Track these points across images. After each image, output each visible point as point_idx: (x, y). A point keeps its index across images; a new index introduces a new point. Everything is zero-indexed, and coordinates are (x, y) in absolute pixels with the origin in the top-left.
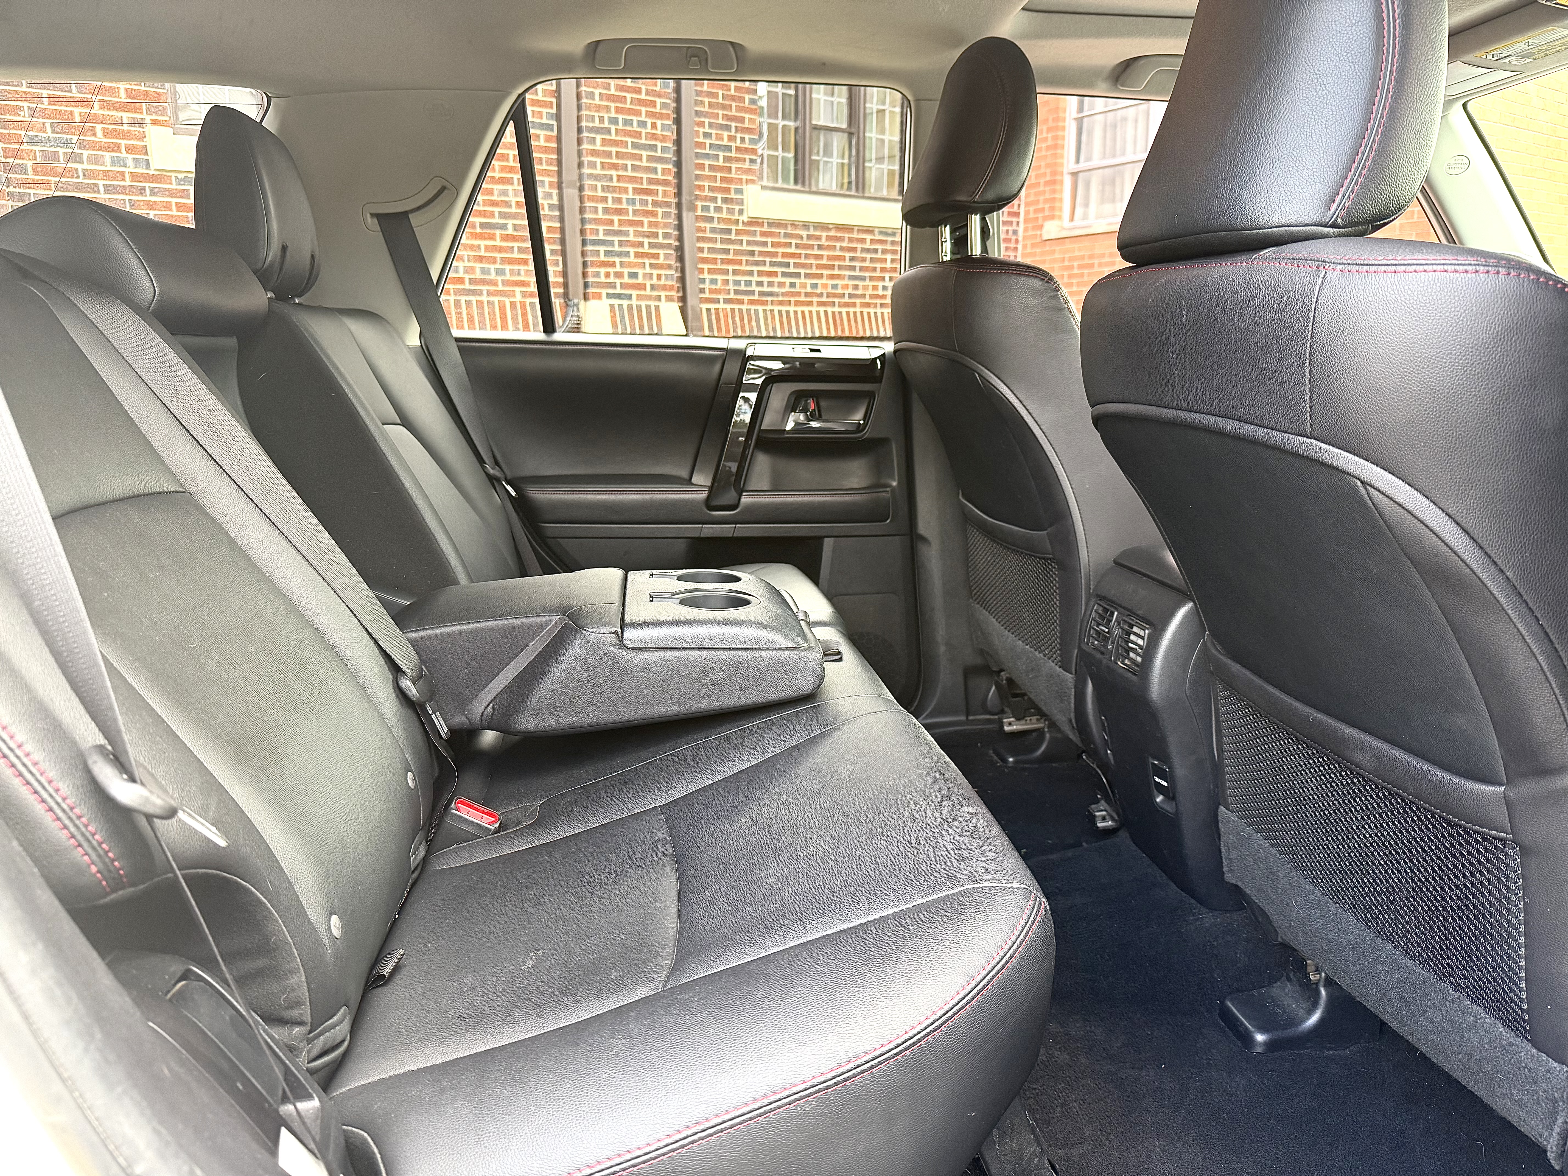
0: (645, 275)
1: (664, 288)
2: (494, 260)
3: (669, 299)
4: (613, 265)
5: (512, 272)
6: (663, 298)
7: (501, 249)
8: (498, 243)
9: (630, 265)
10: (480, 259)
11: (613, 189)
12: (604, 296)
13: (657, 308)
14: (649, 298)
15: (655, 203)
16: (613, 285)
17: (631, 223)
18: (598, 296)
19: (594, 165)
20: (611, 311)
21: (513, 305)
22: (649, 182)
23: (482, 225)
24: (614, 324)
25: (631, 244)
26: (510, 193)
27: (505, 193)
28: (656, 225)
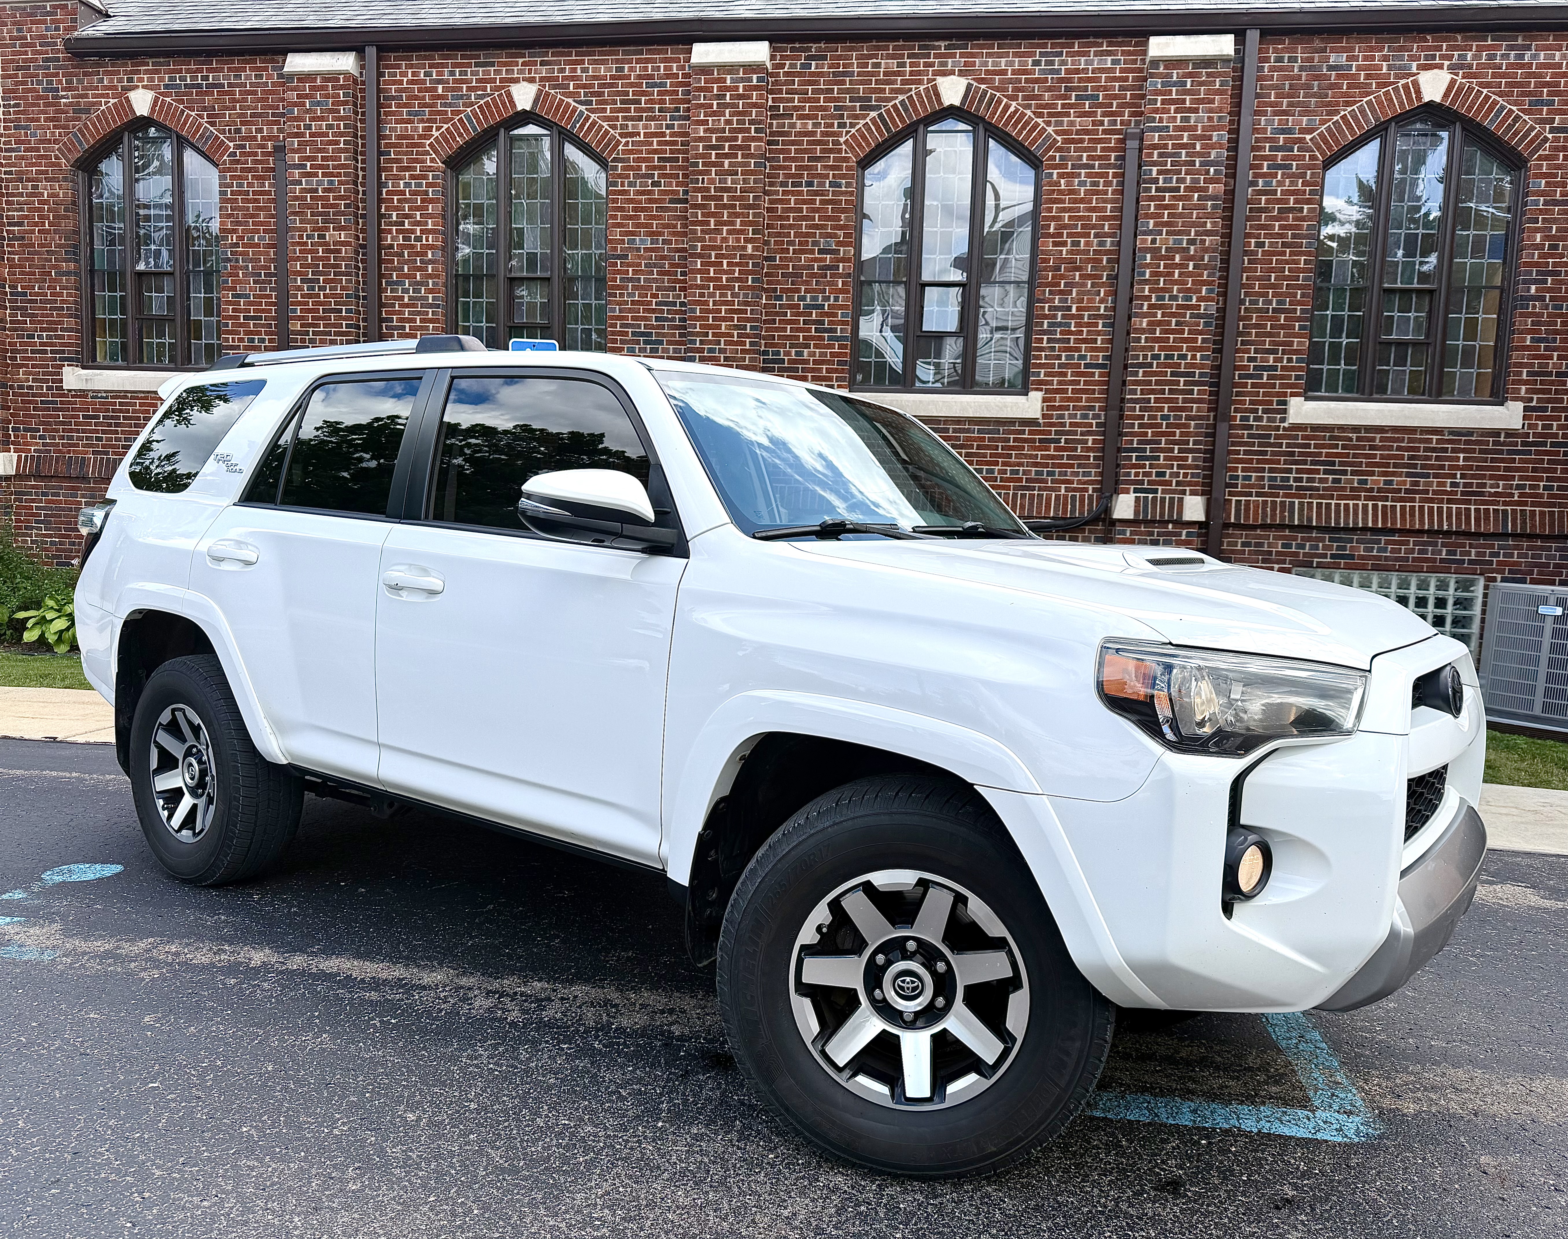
0: (1171, 475)
1: (1189, 484)
2: (1047, 465)
3: (1193, 493)
4: (1144, 466)
5: (1060, 474)
6: (1188, 493)
7: (1053, 457)
8: (1052, 452)
9: (1158, 466)
12: (1132, 490)
13: (1181, 500)
14: (1174, 492)
17: (1163, 434)
18: (1127, 492)
19: (1134, 392)
20: (1135, 502)
21: (1058, 497)
22: (1185, 401)
23: (1040, 440)
24: (1137, 512)
25: (1162, 450)
26: (1066, 417)
27: (1062, 417)
28: (1188, 434)
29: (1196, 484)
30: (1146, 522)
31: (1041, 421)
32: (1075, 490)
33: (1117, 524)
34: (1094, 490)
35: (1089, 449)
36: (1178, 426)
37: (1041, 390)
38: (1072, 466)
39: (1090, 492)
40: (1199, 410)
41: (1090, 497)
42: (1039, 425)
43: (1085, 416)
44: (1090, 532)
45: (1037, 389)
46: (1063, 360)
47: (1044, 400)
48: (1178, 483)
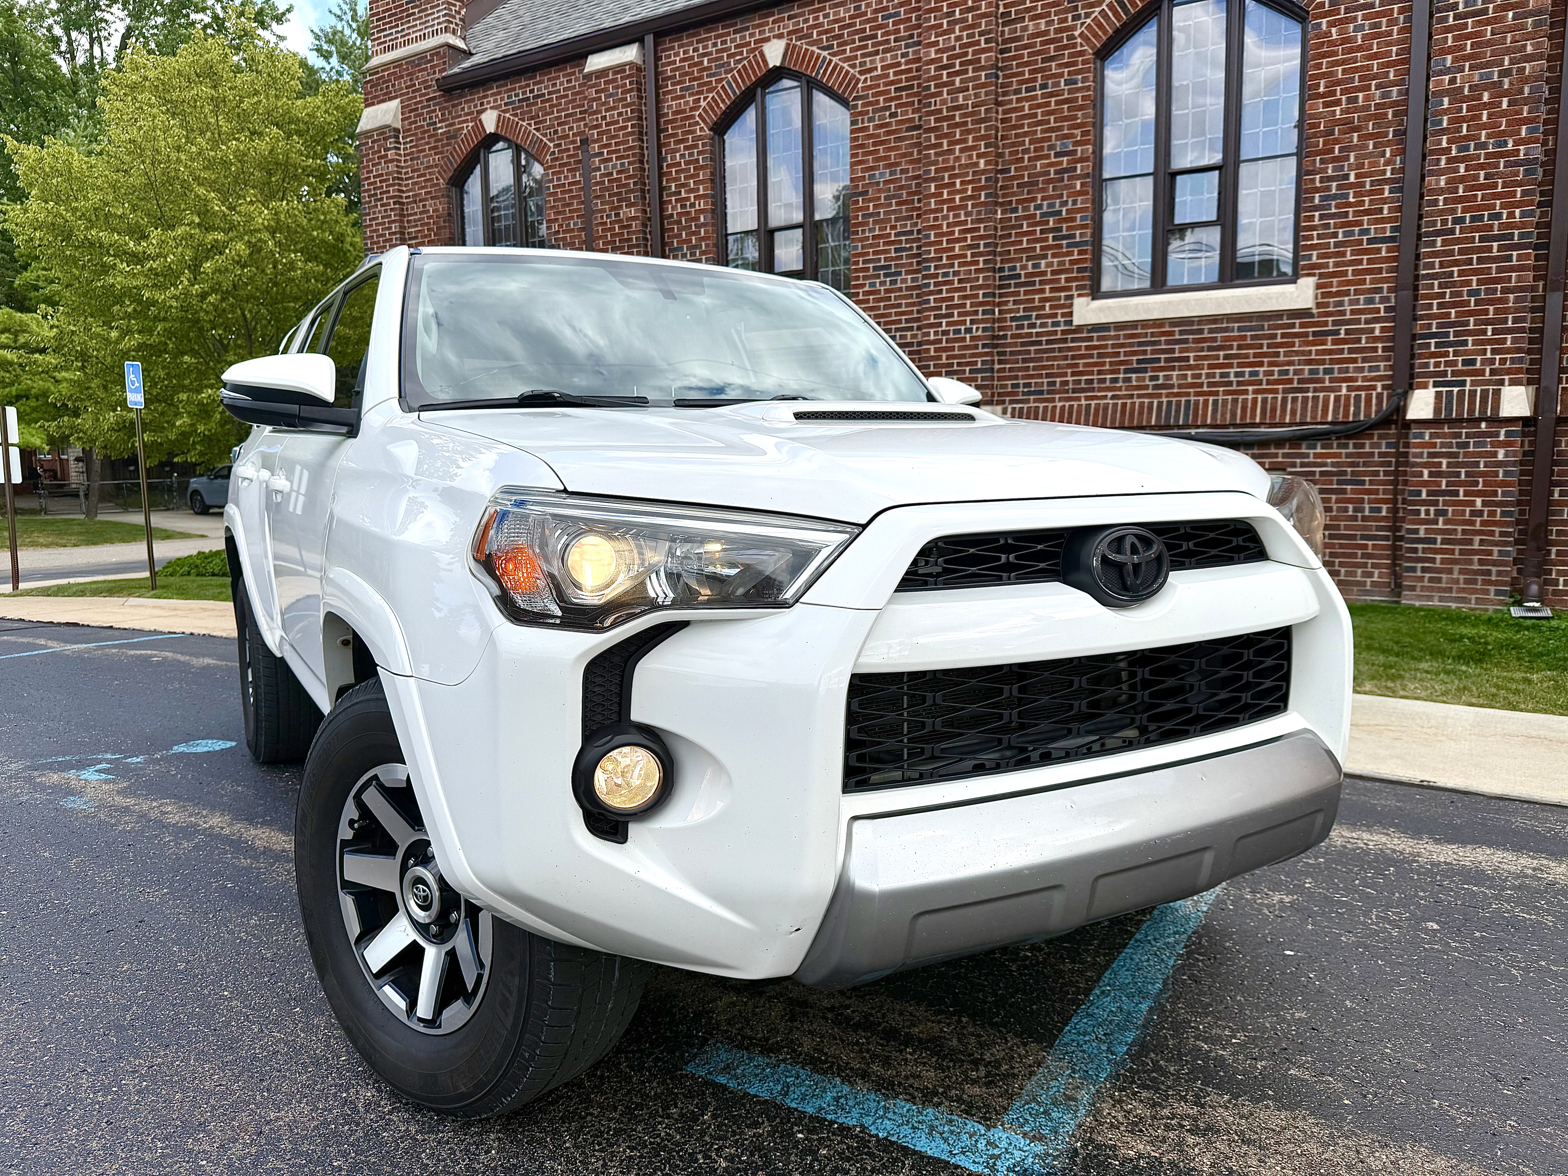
0: (1483, 362)
1: (1508, 372)
2: (1323, 362)
3: (1513, 383)
4: (1446, 354)
5: (1340, 371)
6: (1507, 383)
7: (1330, 352)
8: (1329, 347)
9: (1466, 352)
10: (1309, 362)
11: (1453, 284)
12: (1431, 384)
13: (1497, 393)
14: (1488, 382)
15: (1505, 291)
16: (1444, 374)
17: (1471, 313)
18: (1425, 386)
19: (1431, 266)
20: (1436, 398)
21: (1337, 399)
22: (1500, 270)
23: (1315, 334)
24: (1437, 410)
25: (1470, 333)
26: (1346, 303)
27: (1341, 304)
28: (1506, 311)
29: (1519, 371)
30: (1450, 422)
31: (1315, 311)
32: (1359, 388)
33: (1413, 426)
34: (1384, 387)
35: (1376, 339)
36: (1491, 302)
37: (1314, 275)
38: (1354, 360)
39: (1379, 390)
40: (1519, 279)
41: (1379, 396)
42: (1312, 315)
43: (1370, 301)
44: (1380, 437)
45: (1309, 275)
46: (1340, 237)
47: (1318, 286)
48: (1493, 372)
